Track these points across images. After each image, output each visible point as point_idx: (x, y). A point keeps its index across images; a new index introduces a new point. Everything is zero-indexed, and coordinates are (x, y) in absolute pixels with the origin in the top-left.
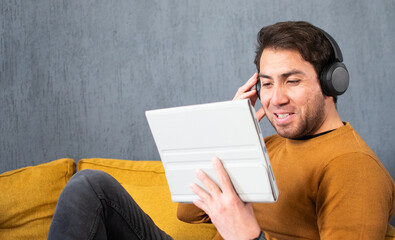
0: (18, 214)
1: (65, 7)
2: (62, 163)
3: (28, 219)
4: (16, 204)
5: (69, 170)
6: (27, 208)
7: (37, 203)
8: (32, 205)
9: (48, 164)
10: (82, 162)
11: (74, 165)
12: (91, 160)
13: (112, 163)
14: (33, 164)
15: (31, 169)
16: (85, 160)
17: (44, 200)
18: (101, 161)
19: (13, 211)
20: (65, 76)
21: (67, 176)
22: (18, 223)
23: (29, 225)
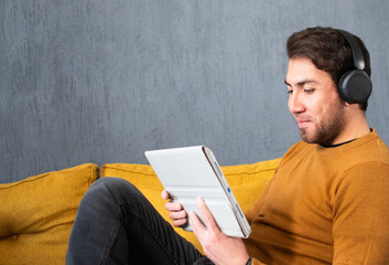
0: (42, 219)
1: (88, 11)
2: (85, 168)
3: (51, 224)
4: (39, 209)
5: (93, 175)
6: (50, 213)
7: (60, 209)
8: (55, 211)
9: (72, 169)
10: (105, 168)
11: (98, 170)
12: (114, 165)
13: (135, 168)
14: (57, 169)
15: (55, 174)
16: (108, 165)
17: (68, 205)
18: (125, 166)
19: (37, 217)
20: (88, 82)
21: (90, 180)
22: (41, 229)
23: (51, 231)
